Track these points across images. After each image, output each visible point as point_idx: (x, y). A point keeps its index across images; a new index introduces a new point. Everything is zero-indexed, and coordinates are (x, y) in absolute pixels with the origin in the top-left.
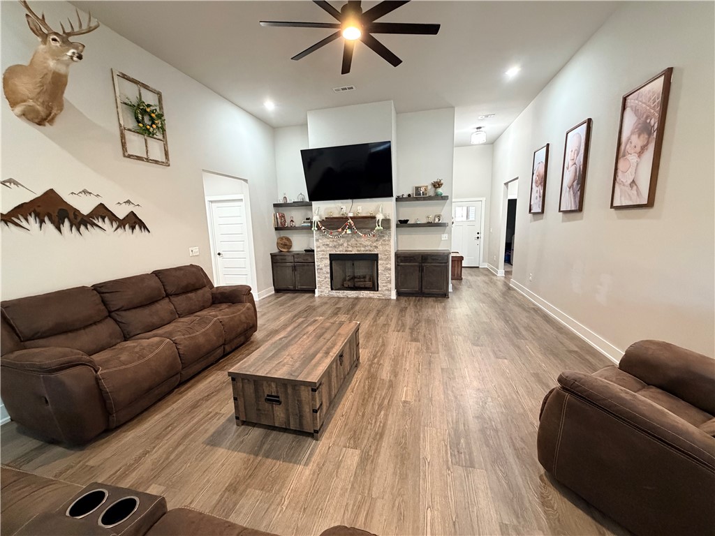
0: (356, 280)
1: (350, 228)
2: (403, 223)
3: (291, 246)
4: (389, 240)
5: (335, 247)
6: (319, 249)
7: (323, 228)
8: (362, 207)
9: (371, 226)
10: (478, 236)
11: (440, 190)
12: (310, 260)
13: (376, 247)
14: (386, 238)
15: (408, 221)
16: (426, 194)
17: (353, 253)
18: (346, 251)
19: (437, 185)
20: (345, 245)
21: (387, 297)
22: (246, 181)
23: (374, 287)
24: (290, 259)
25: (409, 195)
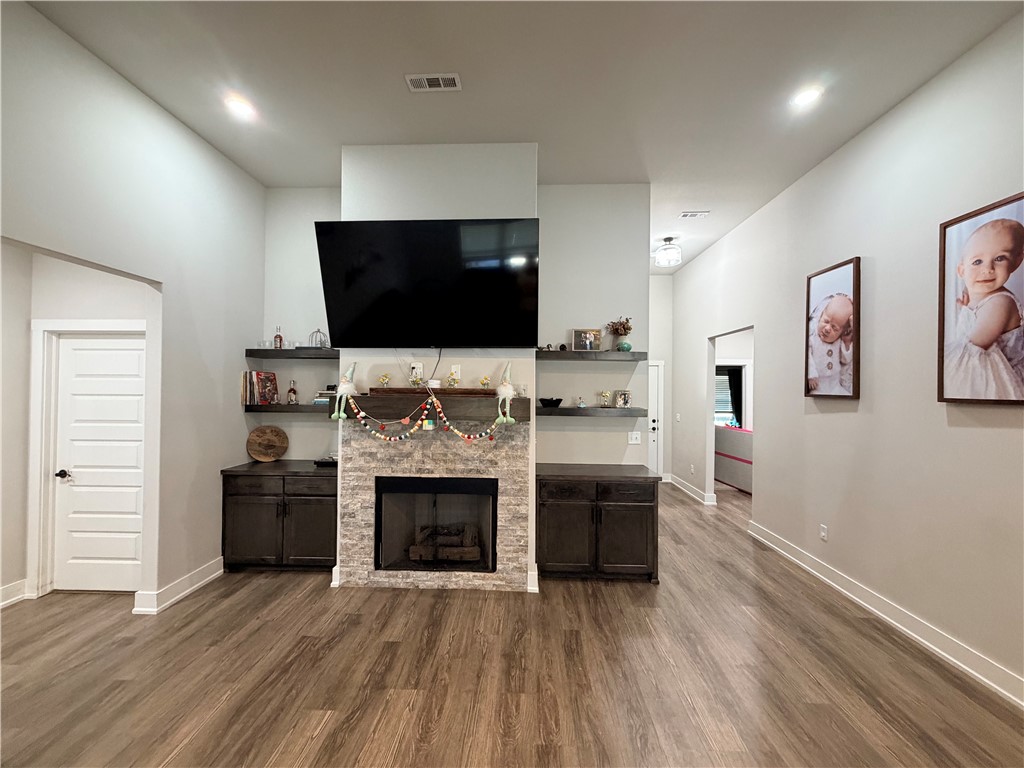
0: (440, 540)
1: (432, 416)
2: (550, 407)
3: (285, 450)
4: (526, 448)
5: (391, 460)
6: (349, 465)
7: (362, 414)
8: (464, 367)
9: (486, 412)
10: (655, 425)
11: (626, 340)
12: (327, 490)
13: (494, 463)
14: (518, 442)
15: (560, 401)
16: (598, 346)
17: (437, 476)
18: (419, 470)
19: (619, 330)
20: (418, 455)
21: (516, 587)
22: (156, 284)
23: (485, 561)
24: (273, 485)
25: (563, 347)
